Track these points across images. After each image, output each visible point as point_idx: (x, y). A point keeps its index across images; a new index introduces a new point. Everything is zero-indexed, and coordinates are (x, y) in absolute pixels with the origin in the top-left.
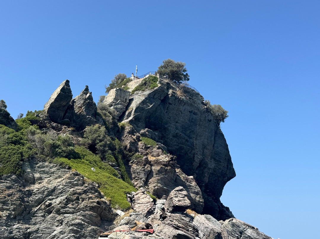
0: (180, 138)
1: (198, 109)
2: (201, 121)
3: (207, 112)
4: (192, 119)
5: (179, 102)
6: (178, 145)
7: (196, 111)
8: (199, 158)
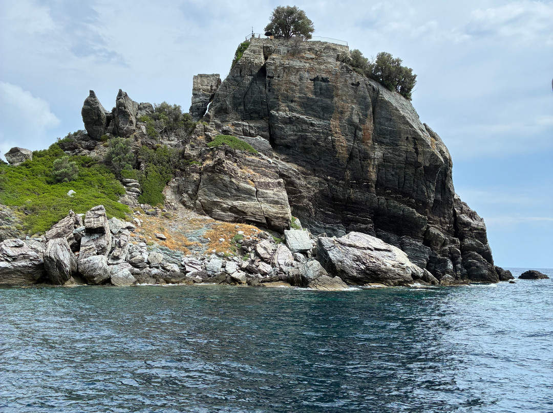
0: (298, 124)
1: (330, 71)
2: (338, 89)
3: (348, 73)
4: (321, 89)
5: (286, 71)
6: (296, 135)
7: (324, 76)
8: (344, 147)
